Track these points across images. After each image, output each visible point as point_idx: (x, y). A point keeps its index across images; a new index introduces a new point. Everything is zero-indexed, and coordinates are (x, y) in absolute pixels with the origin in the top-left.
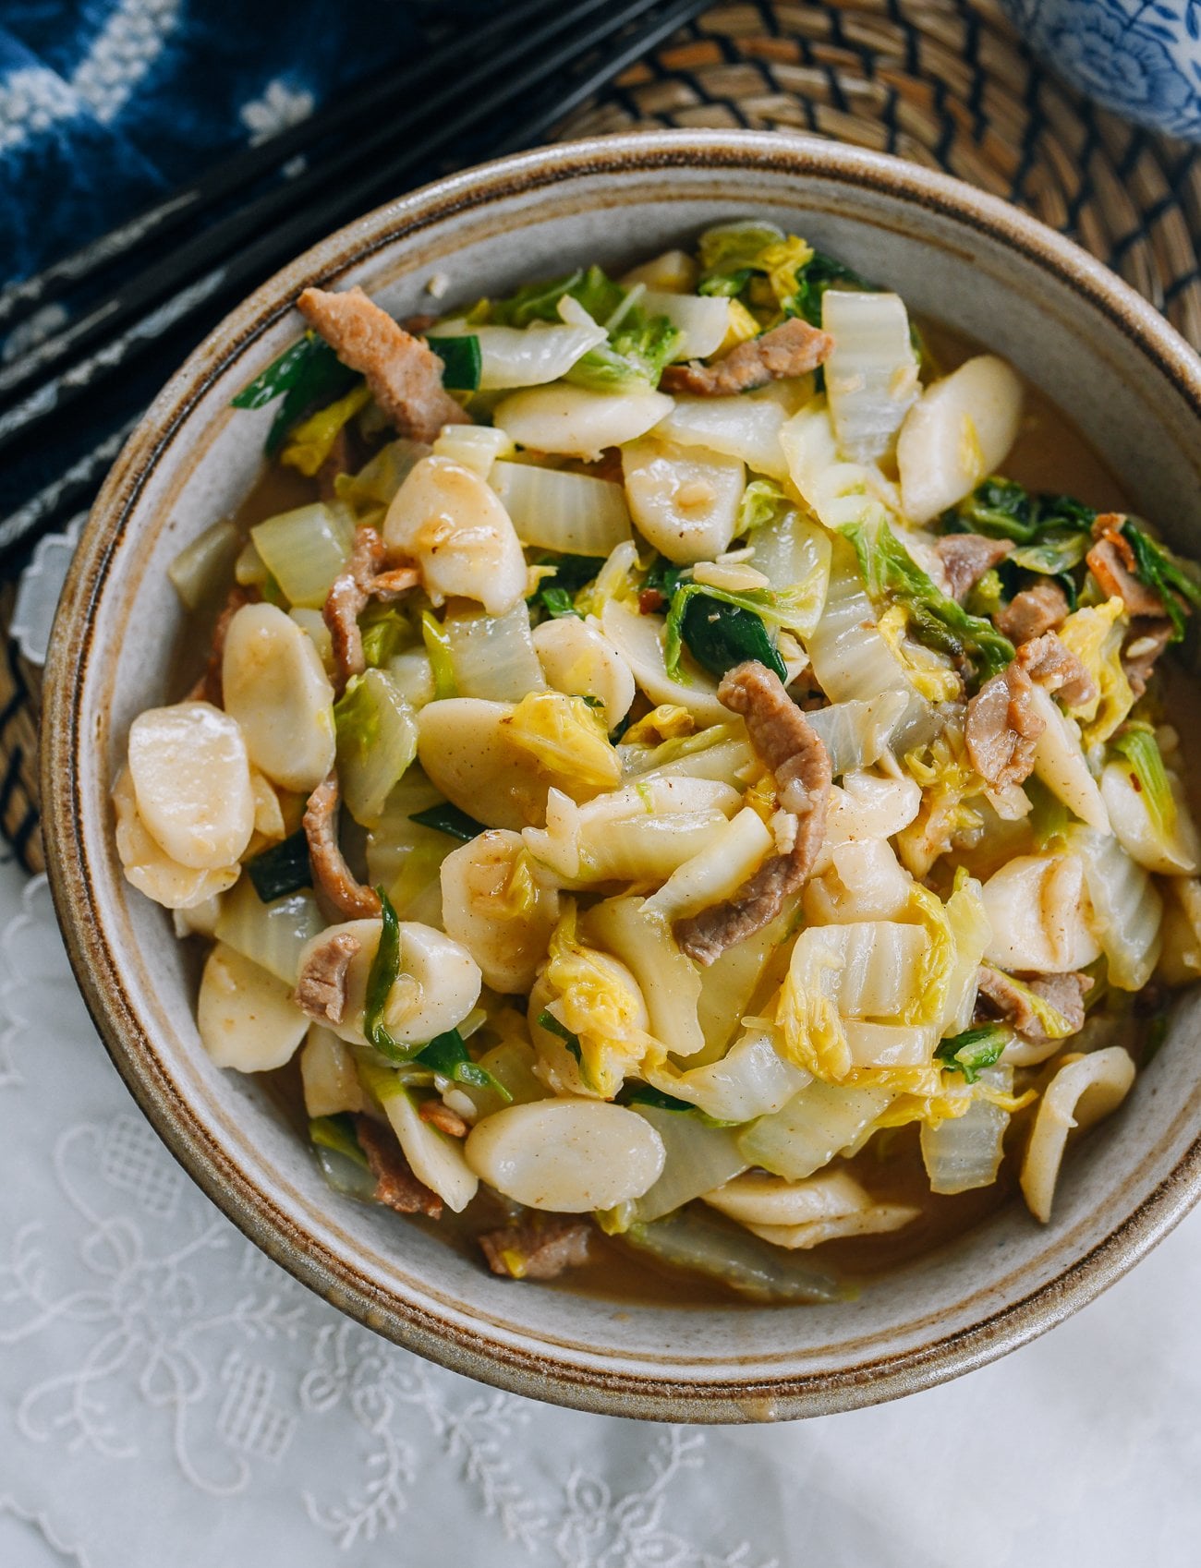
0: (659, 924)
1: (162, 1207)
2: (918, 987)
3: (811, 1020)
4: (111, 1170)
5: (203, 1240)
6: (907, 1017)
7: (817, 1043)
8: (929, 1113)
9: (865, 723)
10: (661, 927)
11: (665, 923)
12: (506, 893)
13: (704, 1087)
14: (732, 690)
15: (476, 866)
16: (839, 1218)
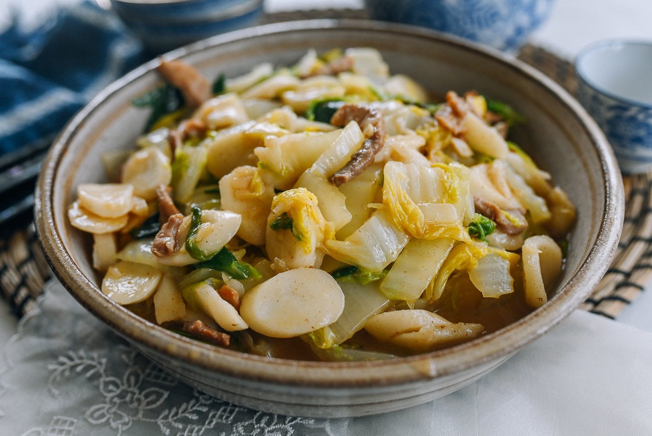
3: (400, 199)
6: (444, 201)
7: (405, 209)
8: (470, 254)
9: (394, 121)
10: (322, 177)
11: (323, 176)
12: (250, 187)
13: (357, 242)
14: (337, 116)
15: (235, 179)
16: (442, 327)
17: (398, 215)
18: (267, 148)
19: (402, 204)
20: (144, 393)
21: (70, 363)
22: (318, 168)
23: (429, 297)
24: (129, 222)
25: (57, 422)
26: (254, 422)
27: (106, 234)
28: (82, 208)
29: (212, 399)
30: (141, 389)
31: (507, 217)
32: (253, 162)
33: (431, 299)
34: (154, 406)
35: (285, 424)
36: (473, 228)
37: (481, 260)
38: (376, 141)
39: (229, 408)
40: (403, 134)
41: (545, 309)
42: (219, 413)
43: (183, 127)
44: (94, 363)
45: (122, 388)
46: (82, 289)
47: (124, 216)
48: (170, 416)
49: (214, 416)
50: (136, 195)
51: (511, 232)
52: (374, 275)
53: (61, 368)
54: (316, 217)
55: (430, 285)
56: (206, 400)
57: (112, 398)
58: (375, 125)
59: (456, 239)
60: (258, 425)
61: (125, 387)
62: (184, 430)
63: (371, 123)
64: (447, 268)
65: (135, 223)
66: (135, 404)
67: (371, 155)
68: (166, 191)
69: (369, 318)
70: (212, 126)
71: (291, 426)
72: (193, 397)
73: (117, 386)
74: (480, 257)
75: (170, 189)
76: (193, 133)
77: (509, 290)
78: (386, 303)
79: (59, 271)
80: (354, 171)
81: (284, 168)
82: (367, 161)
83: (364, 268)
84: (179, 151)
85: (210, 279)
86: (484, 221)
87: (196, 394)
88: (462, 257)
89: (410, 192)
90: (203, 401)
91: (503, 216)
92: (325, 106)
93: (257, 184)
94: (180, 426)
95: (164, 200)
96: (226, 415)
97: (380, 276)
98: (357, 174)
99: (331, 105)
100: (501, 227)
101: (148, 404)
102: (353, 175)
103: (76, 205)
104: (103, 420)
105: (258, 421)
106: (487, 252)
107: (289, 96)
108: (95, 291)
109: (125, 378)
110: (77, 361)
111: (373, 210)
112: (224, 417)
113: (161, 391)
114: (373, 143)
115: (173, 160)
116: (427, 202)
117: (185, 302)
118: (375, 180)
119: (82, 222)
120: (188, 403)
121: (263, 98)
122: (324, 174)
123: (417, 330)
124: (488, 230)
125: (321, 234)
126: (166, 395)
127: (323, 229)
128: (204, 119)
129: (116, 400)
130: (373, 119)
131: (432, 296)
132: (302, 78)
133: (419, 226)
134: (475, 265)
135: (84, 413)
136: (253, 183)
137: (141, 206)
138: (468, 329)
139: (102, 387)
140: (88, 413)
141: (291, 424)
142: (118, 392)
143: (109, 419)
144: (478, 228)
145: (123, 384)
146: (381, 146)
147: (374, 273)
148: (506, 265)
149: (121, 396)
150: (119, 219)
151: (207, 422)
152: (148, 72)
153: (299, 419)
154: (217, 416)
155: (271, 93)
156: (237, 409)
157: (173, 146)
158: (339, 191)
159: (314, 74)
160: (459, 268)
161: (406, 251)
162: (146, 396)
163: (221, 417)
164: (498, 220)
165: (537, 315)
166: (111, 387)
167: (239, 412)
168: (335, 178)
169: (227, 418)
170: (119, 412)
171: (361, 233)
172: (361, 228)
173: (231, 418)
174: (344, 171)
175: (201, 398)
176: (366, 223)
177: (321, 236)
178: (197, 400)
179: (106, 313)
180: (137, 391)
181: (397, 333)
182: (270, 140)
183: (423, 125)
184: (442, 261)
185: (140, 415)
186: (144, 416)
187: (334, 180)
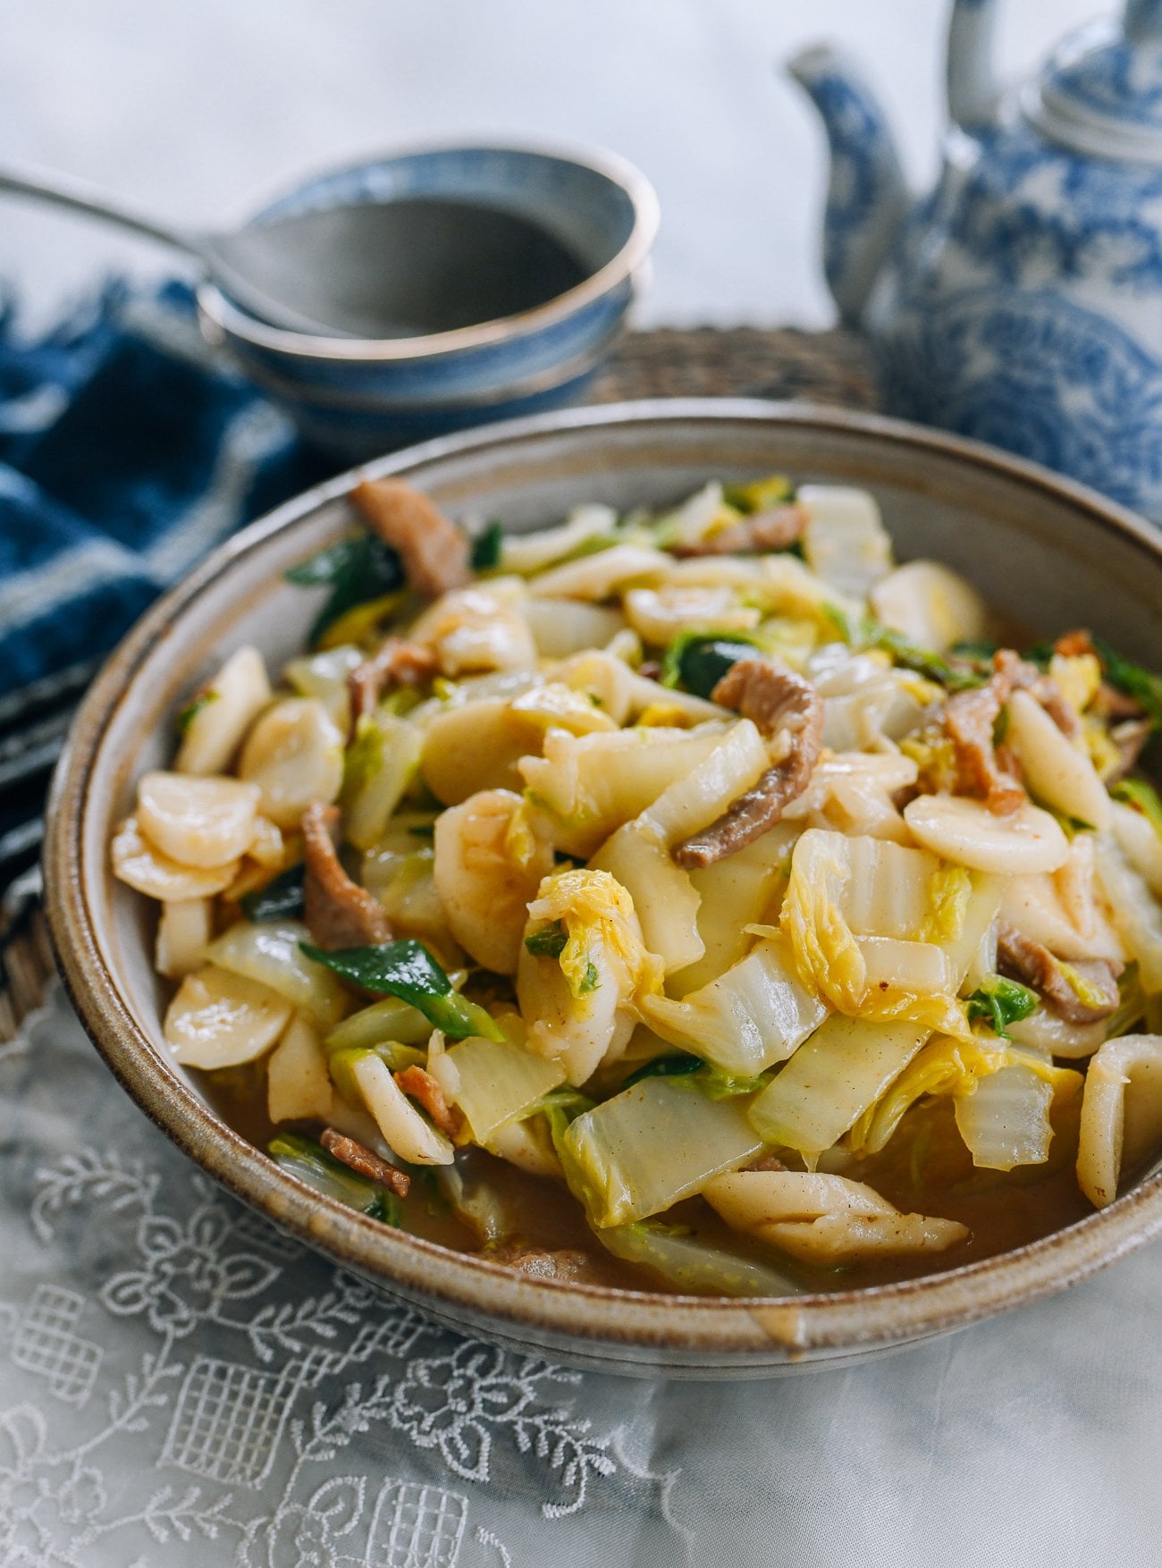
0: (656, 843)
1: (75, 1389)
2: (931, 904)
3: (818, 924)
4: (22, 1352)
5: (119, 1424)
6: (922, 935)
7: (826, 949)
8: (961, 1064)
9: (857, 713)
10: (658, 845)
11: (661, 842)
12: (500, 843)
13: (706, 1009)
14: (726, 683)
15: (472, 818)
16: (871, 1219)
17: (808, 960)
18: (545, 761)
19: (822, 937)
20: (228, 1261)
21: (84, 1174)
22: (649, 826)
23: (857, 1144)
24: (238, 878)
25: (45, 1297)
26: (454, 1363)
27: (188, 902)
28: (141, 833)
29: (373, 1298)
30: (223, 1253)
31: (1070, 983)
32: (517, 783)
33: (861, 1150)
34: (245, 1294)
35: (519, 1378)
36: (978, 1004)
37: (985, 1080)
38: (790, 776)
39: (404, 1325)
40: (871, 750)
41: (1079, 1231)
42: (382, 1330)
43: (388, 656)
44: (134, 1181)
45: (182, 1244)
46: (118, 1043)
47: (228, 865)
48: (277, 1322)
49: (369, 1337)
50: (262, 812)
51: (1074, 1017)
52: (738, 1083)
53: (64, 1181)
54: (622, 944)
55: (861, 1119)
56: (358, 1298)
57: (160, 1262)
58: (798, 731)
59: (936, 1028)
60: (461, 1371)
61: (190, 1243)
62: (303, 1356)
63: (789, 728)
64: (902, 1089)
65: (252, 881)
66: (205, 1284)
67: (772, 808)
68: (325, 820)
69: (715, 1177)
70: (450, 667)
71: (531, 1383)
72: (330, 1287)
73: (174, 1239)
74: (985, 1074)
75: (335, 811)
76: (408, 675)
77: (1038, 1156)
78: (755, 1149)
79: (78, 994)
80: (727, 844)
81: (580, 808)
82: (762, 821)
83: (717, 1065)
84: (365, 724)
85: (389, 1043)
86: (1007, 993)
87: (339, 1283)
88: (942, 1070)
89: (847, 907)
90: (351, 1301)
91: (1063, 977)
92: (706, 649)
93: (518, 839)
94: (296, 1347)
95: (316, 843)
96: (396, 1337)
97: (752, 1085)
98: (732, 851)
99: (724, 650)
100: (1052, 1004)
101: (235, 1287)
102: (723, 852)
103: (131, 825)
104: (136, 1308)
105: (463, 1361)
106: (1001, 1062)
107: (642, 602)
108: (145, 1050)
109: (193, 1222)
110: (100, 1172)
111: (754, 940)
112: (391, 1343)
113: (263, 1263)
114: (784, 780)
115: (352, 741)
116: (881, 933)
117: (331, 1081)
118: (776, 864)
119: (140, 872)
120: (319, 1298)
121: (581, 598)
122: (664, 837)
123: (810, 1220)
124: (1013, 1011)
125: (630, 982)
126: (274, 1274)
127: (636, 970)
128: (434, 647)
129: (168, 1268)
130: (796, 716)
131: (863, 1144)
132: (681, 553)
133: (852, 990)
134: (971, 1089)
135: (98, 1286)
136: (512, 834)
137: (271, 846)
138: (930, 1231)
139: (142, 1236)
140: (108, 1287)
141: (531, 1378)
142: (173, 1250)
143: (148, 1307)
144: (991, 1006)
145: (185, 1236)
146: (801, 788)
147: (737, 1077)
148: (1044, 1100)
149: (181, 1259)
150: (215, 871)
151: (354, 1347)
152: (328, 504)
153: (551, 1369)
154: (377, 1338)
155: (600, 590)
156: (420, 1329)
157: (355, 708)
158: (689, 885)
159: (707, 549)
160: (933, 1092)
161: (818, 1038)
162: (232, 1269)
163: (384, 1340)
164: (1046, 988)
165: (1057, 1243)
166: (161, 1239)
167: (424, 1336)
168: (684, 856)
169: (398, 1345)
170: (172, 1296)
171: (719, 991)
172: (721, 977)
173: (407, 1345)
174: (706, 840)
175: (348, 1291)
176: (734, 969)
177: (630, 984)
178: (340, 1296)
179: (158, 1105)
180: (212, 1255)
181: (769, 1219)
182: (556, 741)
183: (922, 731)
184: (895, 1072)
185: (213, 1312)
186: (222, 1312)
187: (680, 855)
